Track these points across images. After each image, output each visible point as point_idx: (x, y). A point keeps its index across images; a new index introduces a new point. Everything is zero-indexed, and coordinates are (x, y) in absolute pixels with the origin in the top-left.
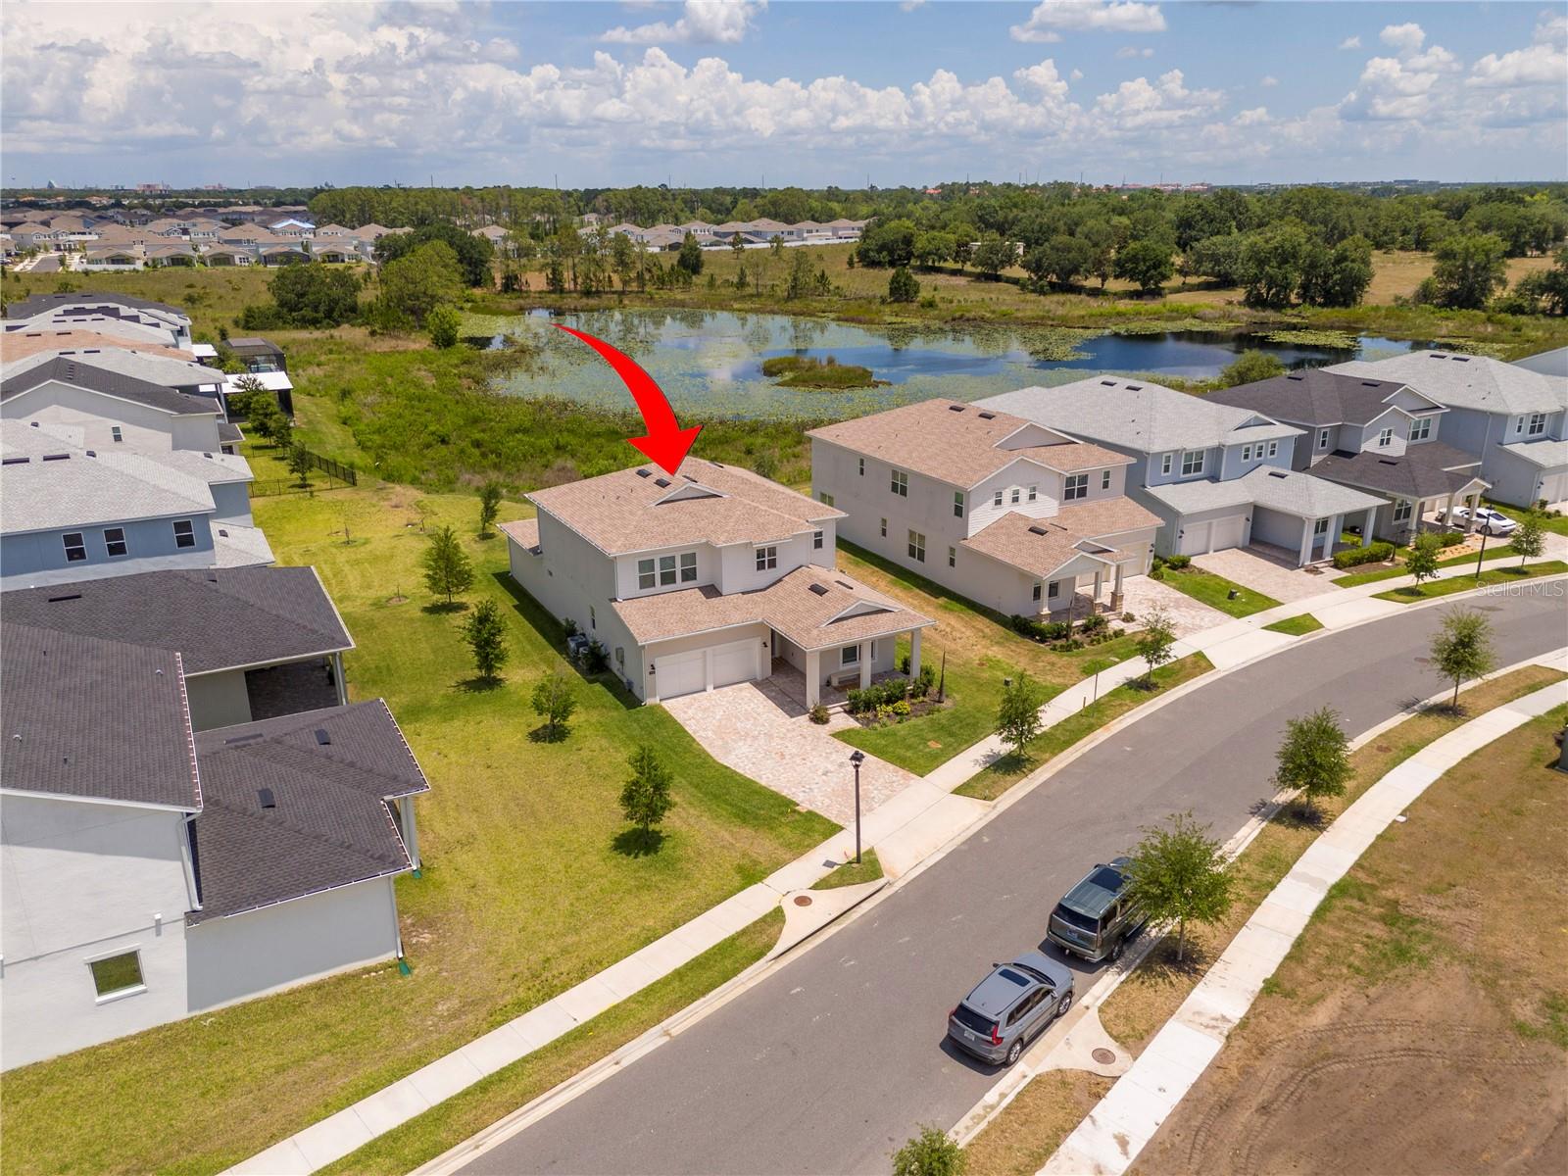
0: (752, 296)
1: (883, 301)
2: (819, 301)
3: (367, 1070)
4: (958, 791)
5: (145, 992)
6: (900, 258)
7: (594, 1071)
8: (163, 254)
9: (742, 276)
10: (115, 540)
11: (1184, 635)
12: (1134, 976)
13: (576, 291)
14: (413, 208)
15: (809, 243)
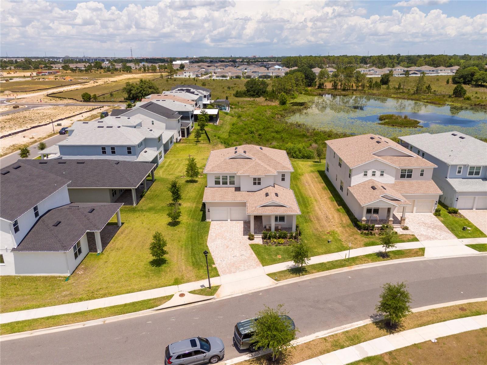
0: (401, 92)
1: (450, 97)
2: (424, 95)
3: (34, 303)
4: (268, 275)
5: (5, 265)
6: (469, 81)
7: (76, 325)
8: (235, 75)
9: (400, 85)
10: (113, 150)
11: (424, 240)
12: (251, 360)
13: (340, 89)
14: (309, 62)
15: (439, 74)
